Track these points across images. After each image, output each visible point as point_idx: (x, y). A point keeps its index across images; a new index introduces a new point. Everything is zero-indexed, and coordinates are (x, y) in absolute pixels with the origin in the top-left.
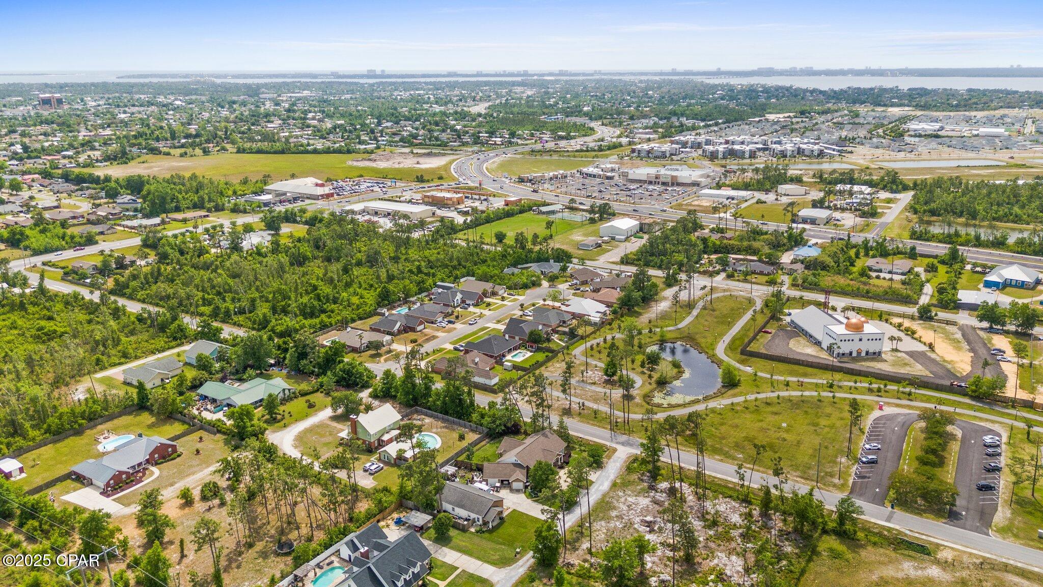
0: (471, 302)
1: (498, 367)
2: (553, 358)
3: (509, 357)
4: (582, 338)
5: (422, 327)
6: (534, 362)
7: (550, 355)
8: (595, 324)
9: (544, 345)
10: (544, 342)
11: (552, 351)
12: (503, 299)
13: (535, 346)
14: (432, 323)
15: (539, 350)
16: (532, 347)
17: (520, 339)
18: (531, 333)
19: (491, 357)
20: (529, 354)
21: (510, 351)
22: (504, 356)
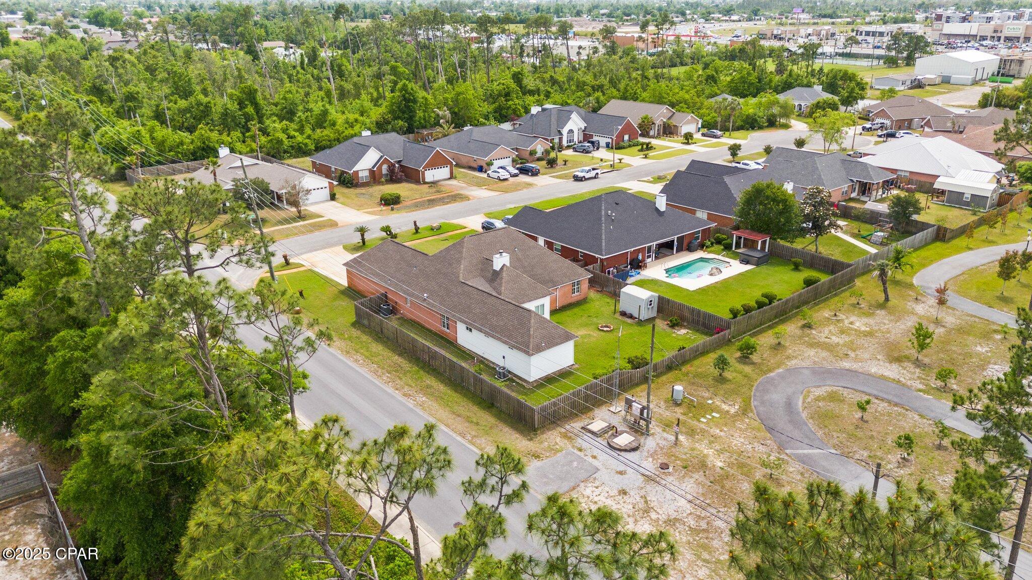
0: (603, 141)
1: (599, 303)
2: (833, 289)
3: (655, 270)
4: (942, 235)
5: (441, 173)
6: (752, 296)
7: (824, 278)
8: (978, 200)
9: (799, 244)
10: (803, 232)
11: (832, 267)
12: (688, 138)
13: (763, 242)
14: (481, 169)
15: (774, 257)
16: (750, 244)
17: (711, 218)
18: (757, 196)
19: (587, 261)
20: (735, 268)
21: (666, 248)
22: (637, 265)
